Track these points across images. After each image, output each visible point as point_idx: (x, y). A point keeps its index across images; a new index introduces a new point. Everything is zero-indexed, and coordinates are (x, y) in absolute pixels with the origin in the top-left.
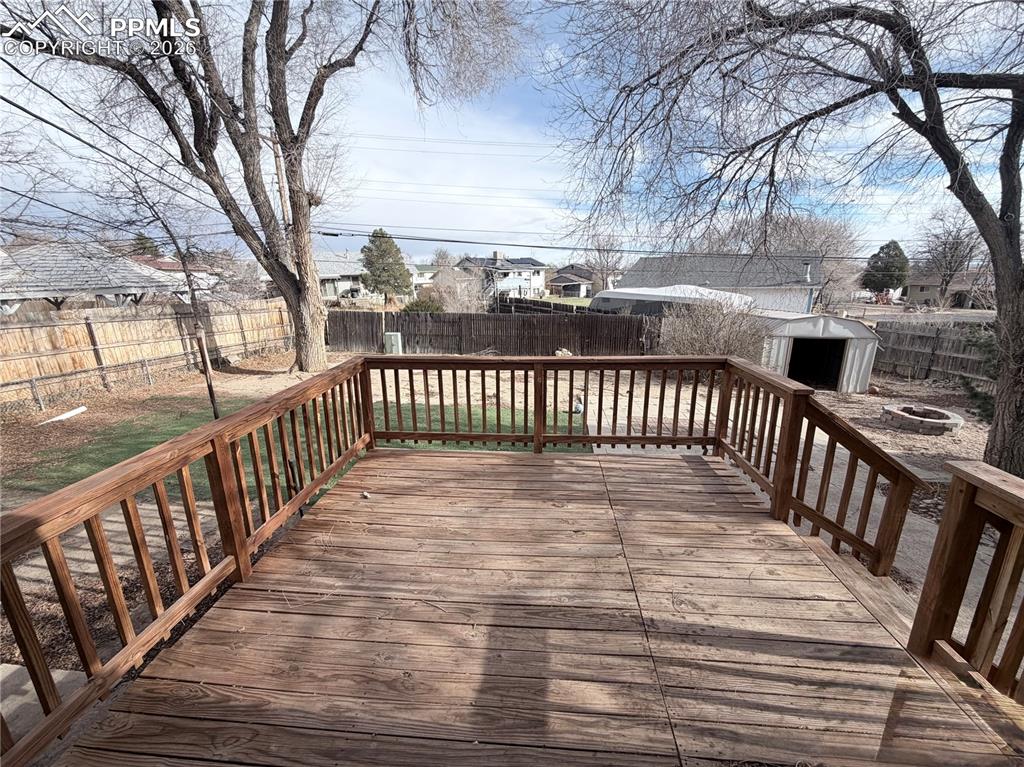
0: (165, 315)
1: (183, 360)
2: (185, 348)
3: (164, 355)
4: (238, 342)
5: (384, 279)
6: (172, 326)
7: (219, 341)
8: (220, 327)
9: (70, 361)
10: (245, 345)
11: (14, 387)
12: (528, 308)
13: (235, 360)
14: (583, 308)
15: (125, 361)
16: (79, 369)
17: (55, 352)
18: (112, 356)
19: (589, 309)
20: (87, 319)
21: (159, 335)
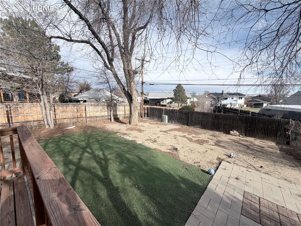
0: (105, 105)
1: (107, 117)
2: (108, 114)
3: (103, 115)
4: (123, 114)
5: (178, 99)
6: (106, 108)
7: (118, 113)
8: (119, 109)
9: (80, 115)
10: (125, 115)
11: (66, 119)
12: (228, 111)
13: (121, 119)
14: (255, 113)
15: (92, 116)
16: (81, 117)
17: (78, 112)
18: (89, 114)
19: (258, 114)
20: (85, 105)
21: (102, 110)
